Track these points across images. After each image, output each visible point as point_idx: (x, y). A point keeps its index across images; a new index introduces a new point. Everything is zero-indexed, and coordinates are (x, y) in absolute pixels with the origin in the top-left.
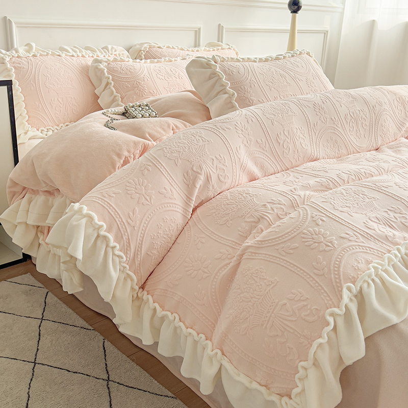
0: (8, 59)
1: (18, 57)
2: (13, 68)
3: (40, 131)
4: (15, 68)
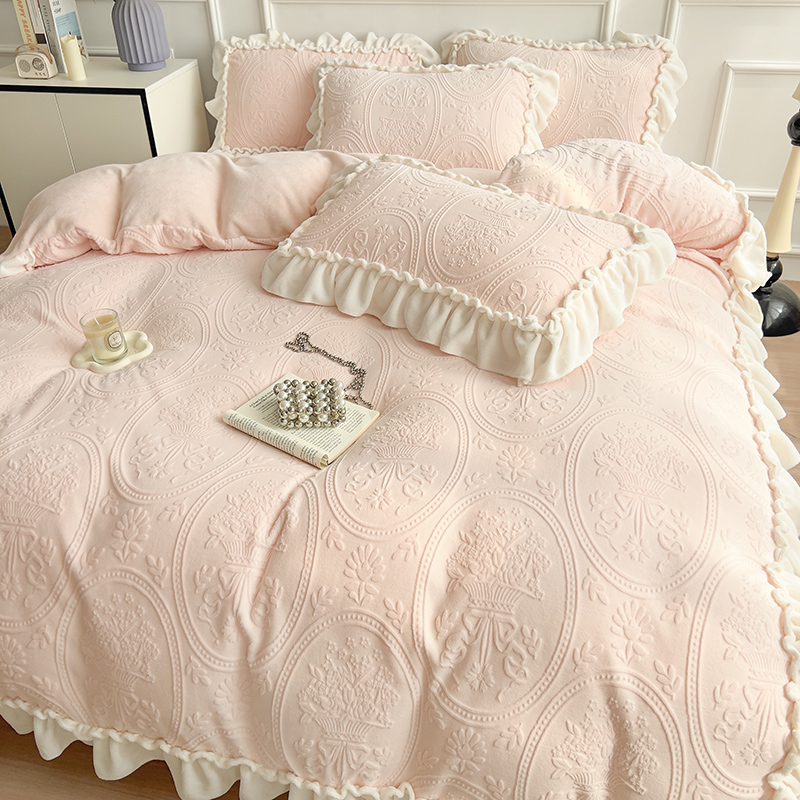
0: (229, 51)
1: (244, 49)
2: (228, 65)
3: (234, 151)
4: (231, 63)
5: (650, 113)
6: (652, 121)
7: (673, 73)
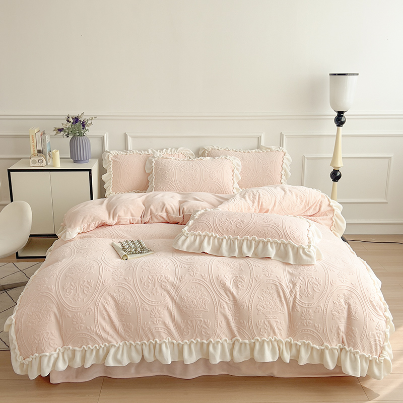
5: (282, 173)
6: (283, 175)
7: (287, 159)
